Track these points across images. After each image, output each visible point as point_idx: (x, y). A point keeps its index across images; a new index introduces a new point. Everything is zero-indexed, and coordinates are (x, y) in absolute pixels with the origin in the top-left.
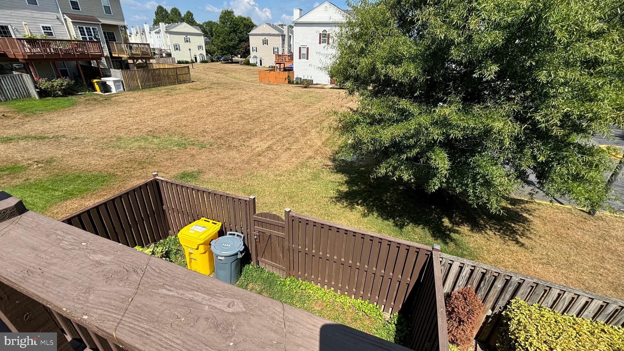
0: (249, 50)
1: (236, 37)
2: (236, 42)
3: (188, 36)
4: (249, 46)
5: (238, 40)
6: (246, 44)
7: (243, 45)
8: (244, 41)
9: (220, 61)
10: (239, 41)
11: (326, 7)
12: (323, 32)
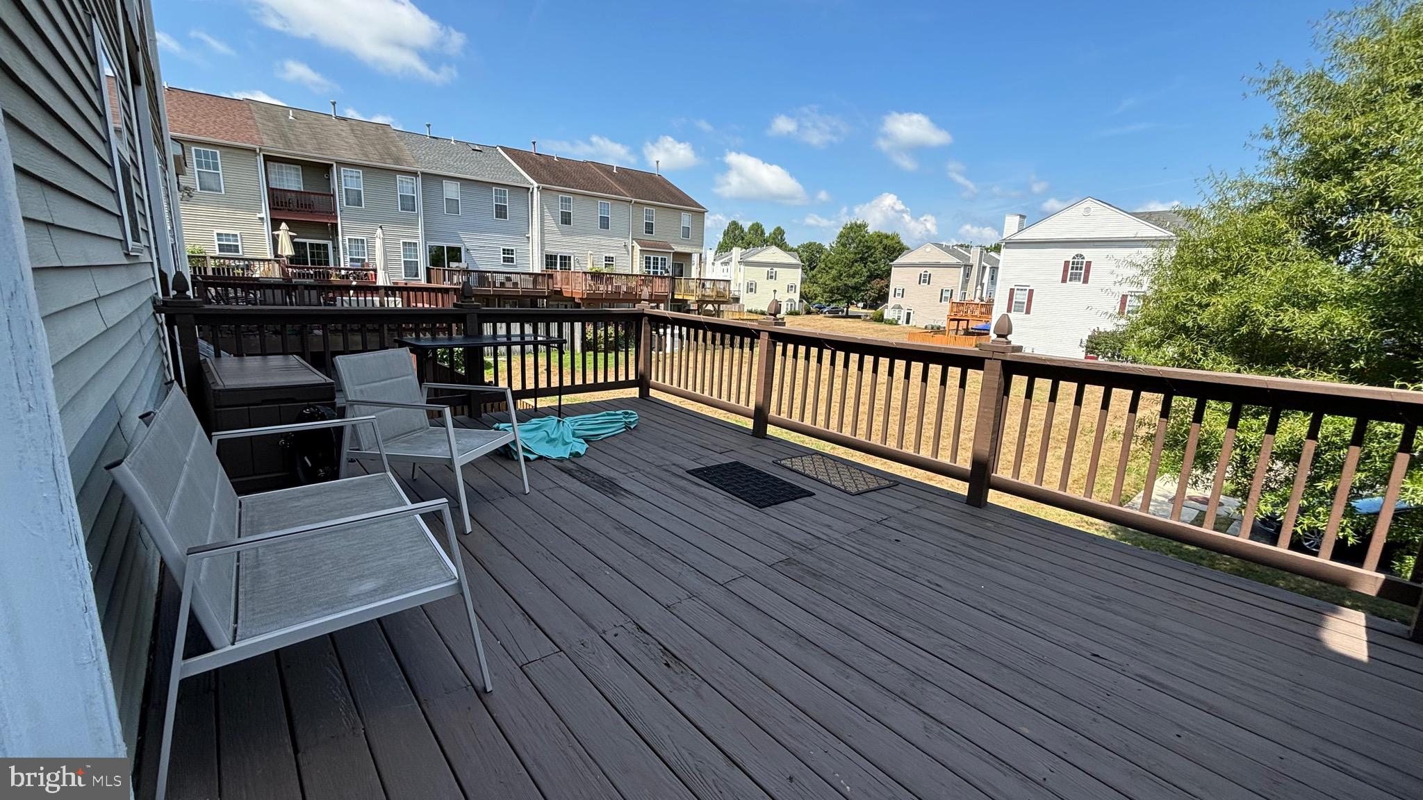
0: (888, 294)
1: (864, 270)
2: (863, 278)
3: (775, 269)
4: (888, 286)
5: (866, 274)
6: (883, 283)
7: (878, 284)
8: (878, 276)
9: (822, 313)
10: (868, 277)
11: (1088, 209)
12: (1074, 258)
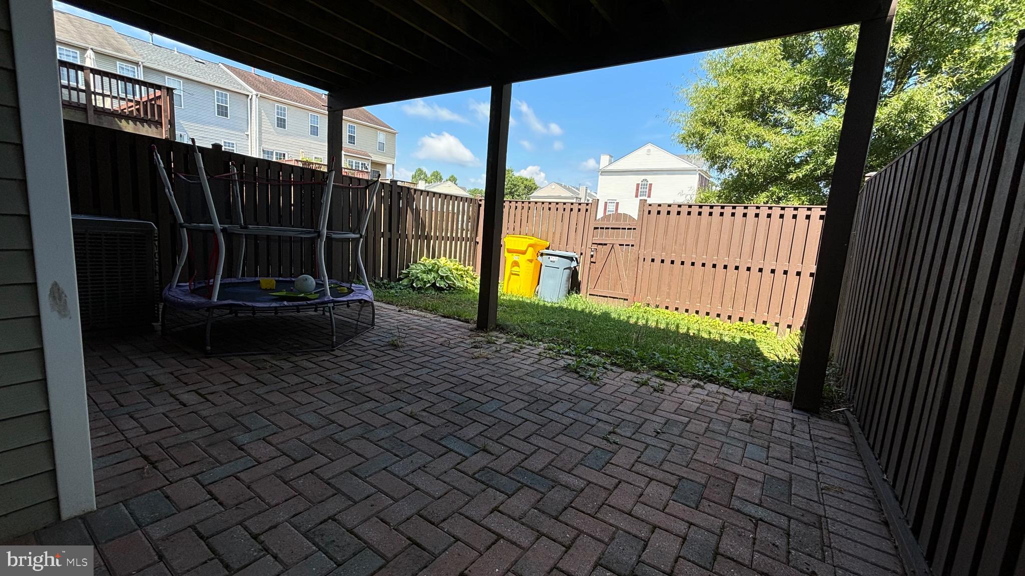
11: (649, 151)
12: (642, 181)
